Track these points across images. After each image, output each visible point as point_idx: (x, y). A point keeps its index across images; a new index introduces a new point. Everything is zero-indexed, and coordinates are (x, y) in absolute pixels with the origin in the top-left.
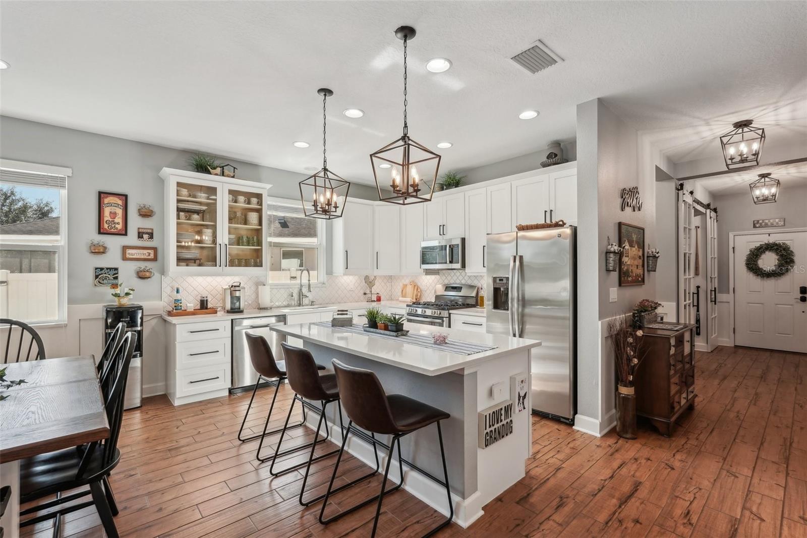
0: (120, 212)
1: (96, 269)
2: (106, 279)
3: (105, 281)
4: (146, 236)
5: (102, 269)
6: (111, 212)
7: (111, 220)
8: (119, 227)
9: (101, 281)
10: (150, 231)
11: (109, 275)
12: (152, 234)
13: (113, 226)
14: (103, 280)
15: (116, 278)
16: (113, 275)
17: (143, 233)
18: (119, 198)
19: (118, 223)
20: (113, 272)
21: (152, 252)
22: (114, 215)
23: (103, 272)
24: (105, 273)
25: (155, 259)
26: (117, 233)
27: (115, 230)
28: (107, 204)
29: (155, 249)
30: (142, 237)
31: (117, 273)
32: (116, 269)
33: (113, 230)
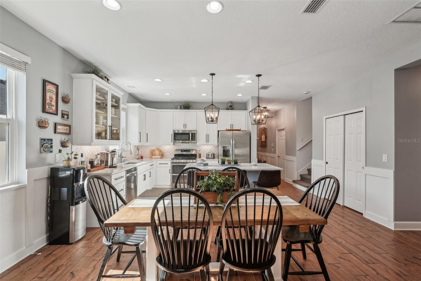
0: (54, 97)
1: (42, 139)
2: (47, 147)
3: (46, 150)
4: (66, 117)
5: (45, 140)
6: (50, 97)
7: (50, 102)
8: (54, 108)
9: (44, 149)
10: (67, 113)
11: (48, 144)
12: (68, 115)
13: (51, 107)
14: (45, 148)
15: (52, 147)
16: (50, 145)
17: (65, 114)
18: (54, 87)
19: (53, 106)
20: (50, 142)
21: (68, 128)
22: (51, 98)
23: (45, 142)
24: (46, 143)
25: (69, 133)
26: (53, 112)
27: (52, 111)
28: (48, 90)
29: (70, 126)
30: (64, 117)
31: (52, 143)
32: (51, 140)
33: (50, 110)
